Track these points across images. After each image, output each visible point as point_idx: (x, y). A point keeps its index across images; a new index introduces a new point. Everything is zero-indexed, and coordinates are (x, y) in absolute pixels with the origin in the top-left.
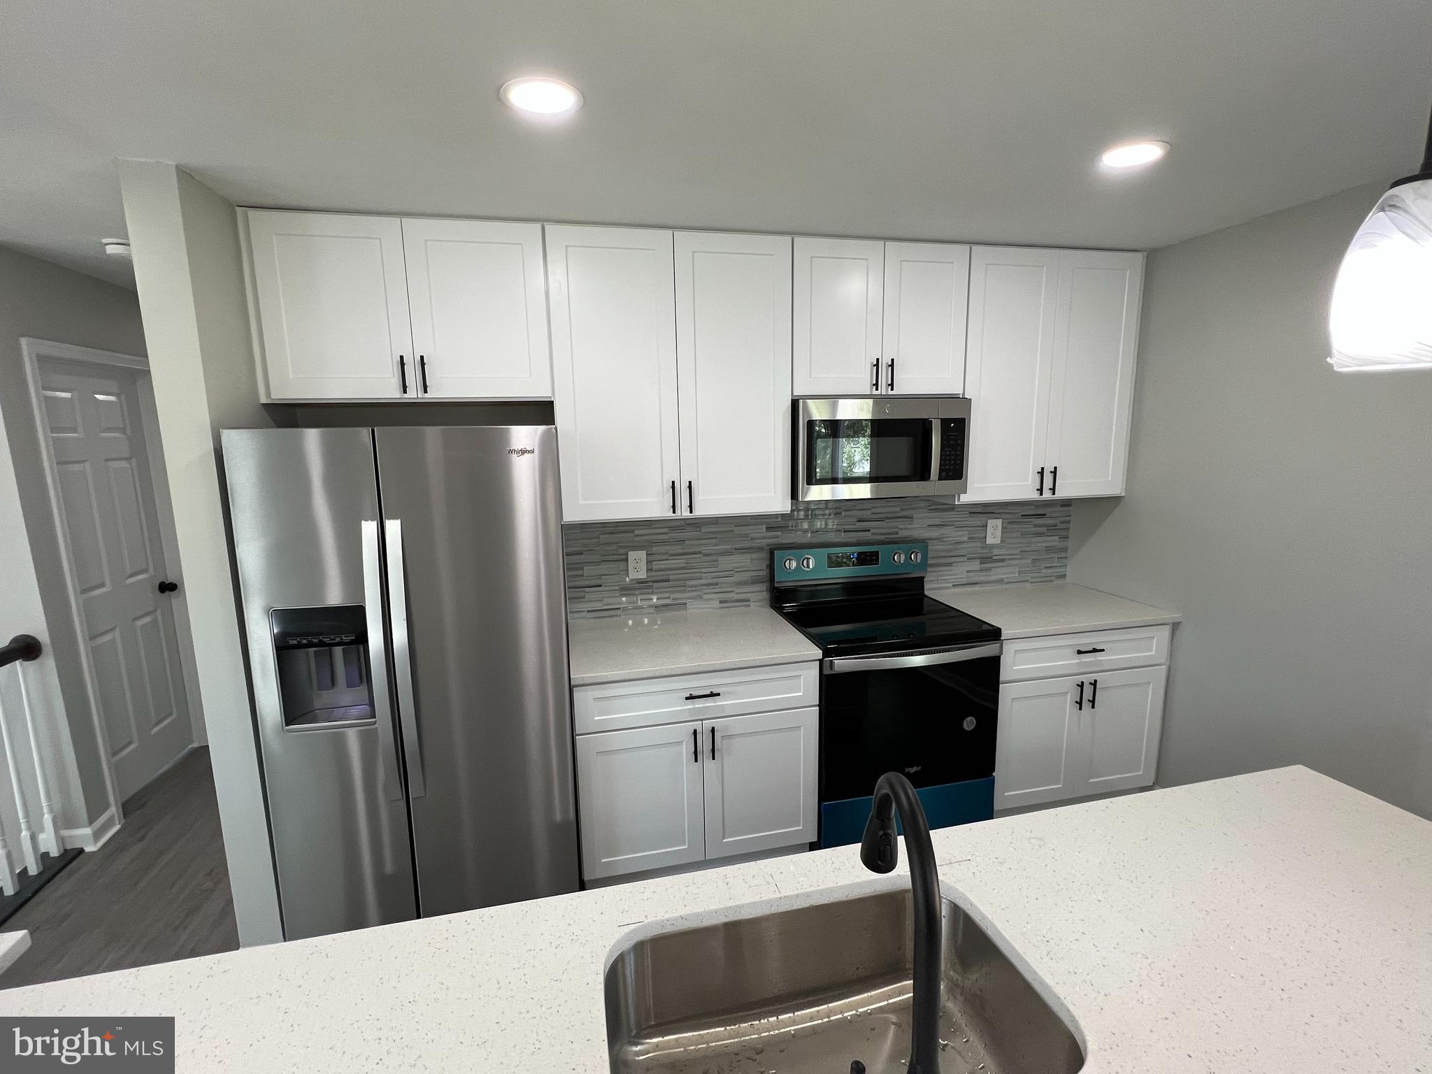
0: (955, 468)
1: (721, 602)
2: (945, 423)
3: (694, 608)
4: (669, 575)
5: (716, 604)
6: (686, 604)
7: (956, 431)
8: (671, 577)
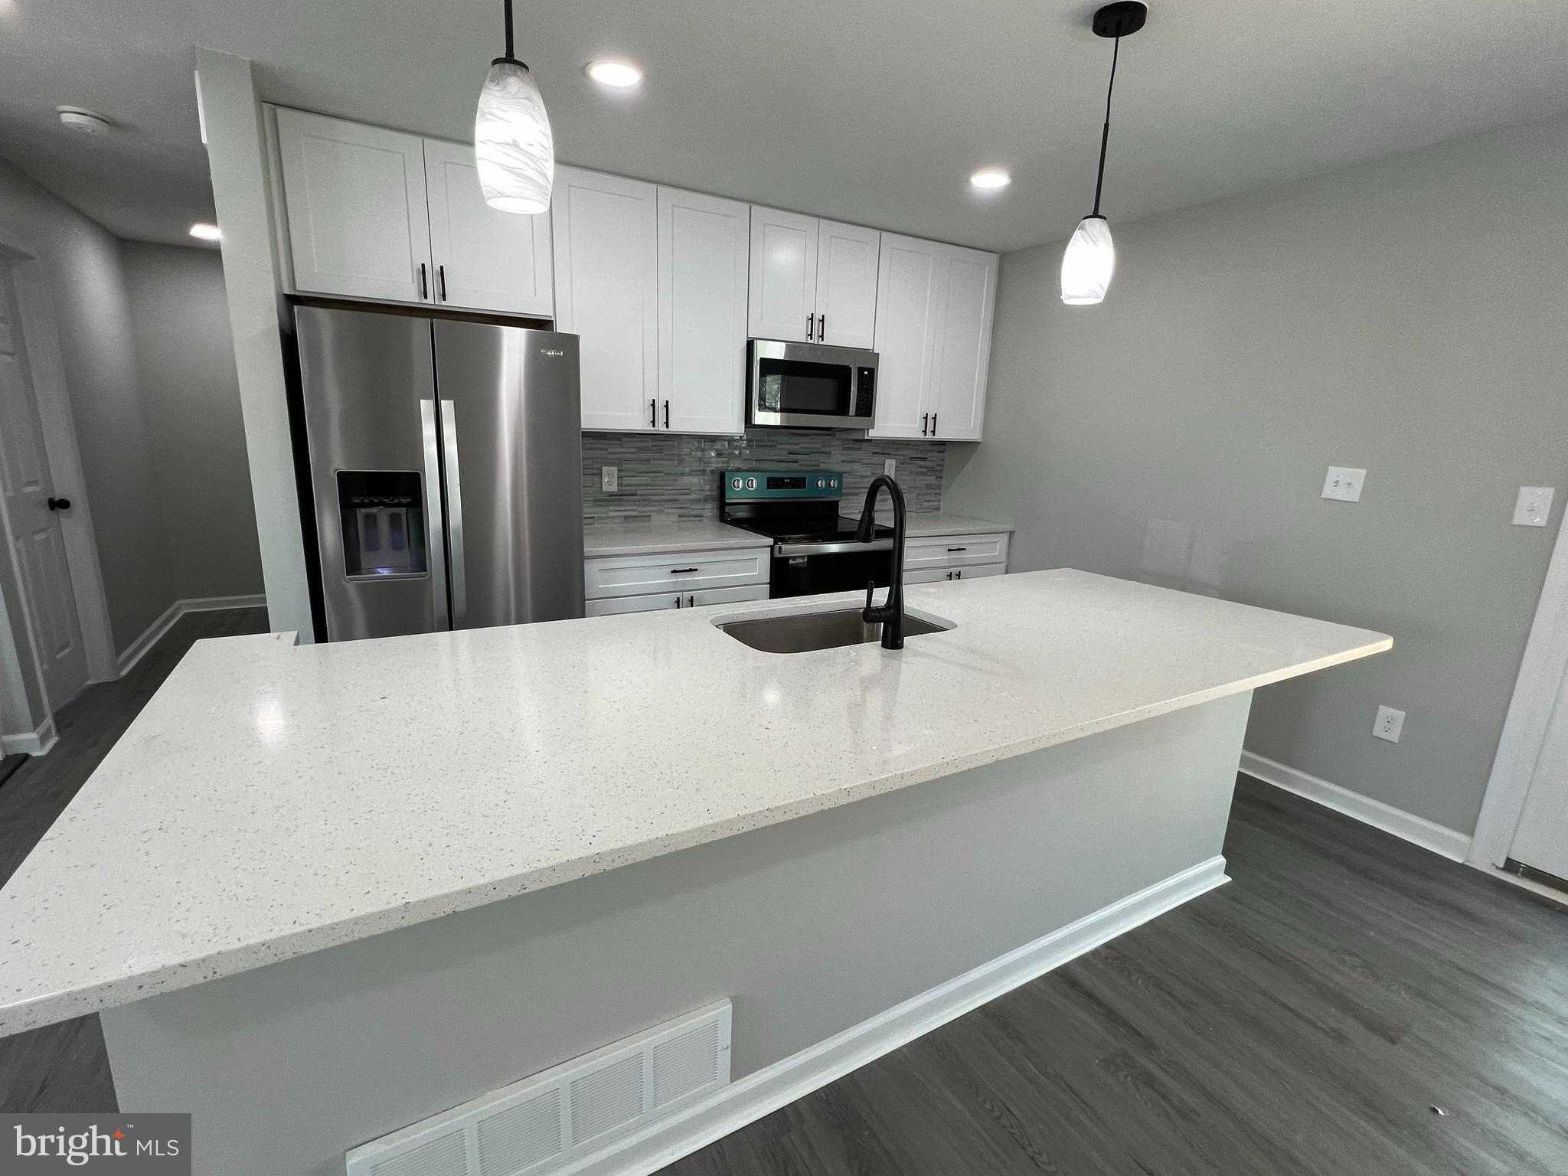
0: (866, 408)
1: (679, 516)
2: (861, 370)
3: (656, 519)
4: (636, 490)
5: (675, 518)
6: (650, 516)
7: (868, 379)
8: (638, 492)
